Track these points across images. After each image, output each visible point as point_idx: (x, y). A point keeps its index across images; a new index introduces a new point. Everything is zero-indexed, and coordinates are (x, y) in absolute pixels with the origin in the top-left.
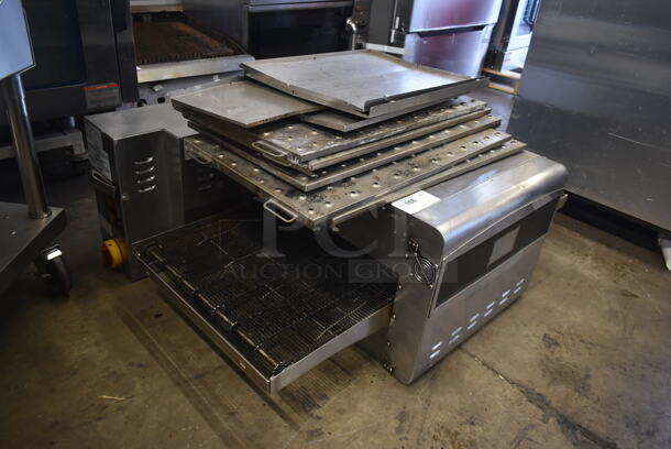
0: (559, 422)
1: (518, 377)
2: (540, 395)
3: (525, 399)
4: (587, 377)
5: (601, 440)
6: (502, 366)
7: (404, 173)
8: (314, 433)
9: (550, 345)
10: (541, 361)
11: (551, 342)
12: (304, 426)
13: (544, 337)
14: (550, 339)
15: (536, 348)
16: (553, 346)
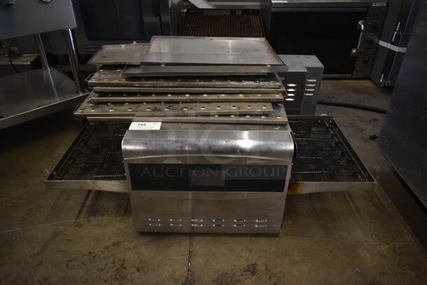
3: (182, 282)
6: (198, 260)
7: (155, 109)
8: (79, 225)
9: (248, 271)
10: (227, 274)
11: (252, 269)
12: (80, 220)
13: (253, 265)
14: (255, 269)
15: (235, 266)
16: (249, 273)
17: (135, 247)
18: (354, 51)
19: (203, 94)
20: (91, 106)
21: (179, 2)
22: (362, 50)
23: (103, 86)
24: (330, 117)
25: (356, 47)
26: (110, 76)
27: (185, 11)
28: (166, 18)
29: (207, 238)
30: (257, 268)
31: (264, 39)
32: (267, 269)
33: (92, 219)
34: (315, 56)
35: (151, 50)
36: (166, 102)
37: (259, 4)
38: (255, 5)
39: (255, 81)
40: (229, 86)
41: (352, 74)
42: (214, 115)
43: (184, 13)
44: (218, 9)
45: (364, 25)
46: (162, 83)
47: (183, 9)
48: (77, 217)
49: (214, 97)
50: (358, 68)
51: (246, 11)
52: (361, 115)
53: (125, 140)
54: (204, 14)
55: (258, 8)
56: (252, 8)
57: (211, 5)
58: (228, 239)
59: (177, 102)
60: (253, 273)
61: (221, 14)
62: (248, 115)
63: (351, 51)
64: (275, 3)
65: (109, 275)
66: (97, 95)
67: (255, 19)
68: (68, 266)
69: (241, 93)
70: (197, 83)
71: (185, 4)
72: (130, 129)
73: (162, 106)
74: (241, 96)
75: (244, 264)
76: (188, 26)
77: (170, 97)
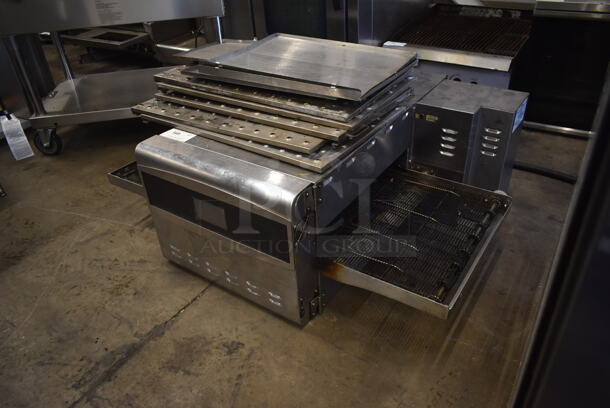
0: (135, 344)
1: (181, 321)
2: (163, 333)
3: (158, 323)
4: (188, 373)
5: (115, 371)
6: (194, 311)
7: (197, 119)
8: (131, 231)
9: (228, 347)
10: (204, 338)
11: (232, 348)
12: (137, 227)
13: (239, 343)
14: (237, 348)
15: (221, 335)
16: (226, 349)
17: (154, 272)
19: (256, 111)
20: (153, 103)
29: (225, 294)
30: (240, 350)
32: (249, 356)
33: (147, 230)
40: (284, 106)
42: (248, 140)
46: (218, 89)
48: (137, 224)
49: (264, 118)
58: (243, 305)
60: (230, 352)
65: (110, 286)
68: (91, 263)
72: (162, 134)
74: (293, 123)
75: (232, 338)
77: (222, 108)
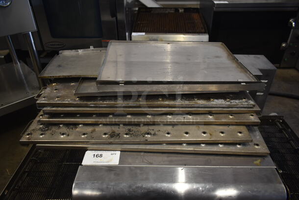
7: (113, 135)
18: (284, 45)
19: (166, 114)
20: (40, 128)
21: (132, 2)
22: (291, 44)
23: (53, 107)
24: (280, 116)
25: (286, 41)
26: (63, 93)
27: (137, 9)
28: (121, 16)
31: (221, 43)
34: (263, 56)
35: (108, 59)
36: (125, 124)
37: (199, 3)
38: (195, 4)
39: (225, 99)
40: (196, 105)
41: (280, 64)
42: (182, 144)
43: (135, 11)
44: (164, 8)
45: (295, 23)
46: (120, 102)
47: (135, 7)
50: (286, 59)
51: (188, 10)
52: (296, 105)
53: (77, 184)
54: (152, 12)
55: (199, 7)
56: (192, 7)
57: (158, 4)
59: (138, 124)
61: (167, 12)
62: (221, 144)
63: (281, 45)
64: (217, 4)
66: (47, 116)
67: (196, 16)
69: (210, 113)
70: (160, 102)
71: (136, 3)
72: (84, 163)
73: (121, 129)
74: (210, 118)
76: (139, 22)
77: (129, 118)
